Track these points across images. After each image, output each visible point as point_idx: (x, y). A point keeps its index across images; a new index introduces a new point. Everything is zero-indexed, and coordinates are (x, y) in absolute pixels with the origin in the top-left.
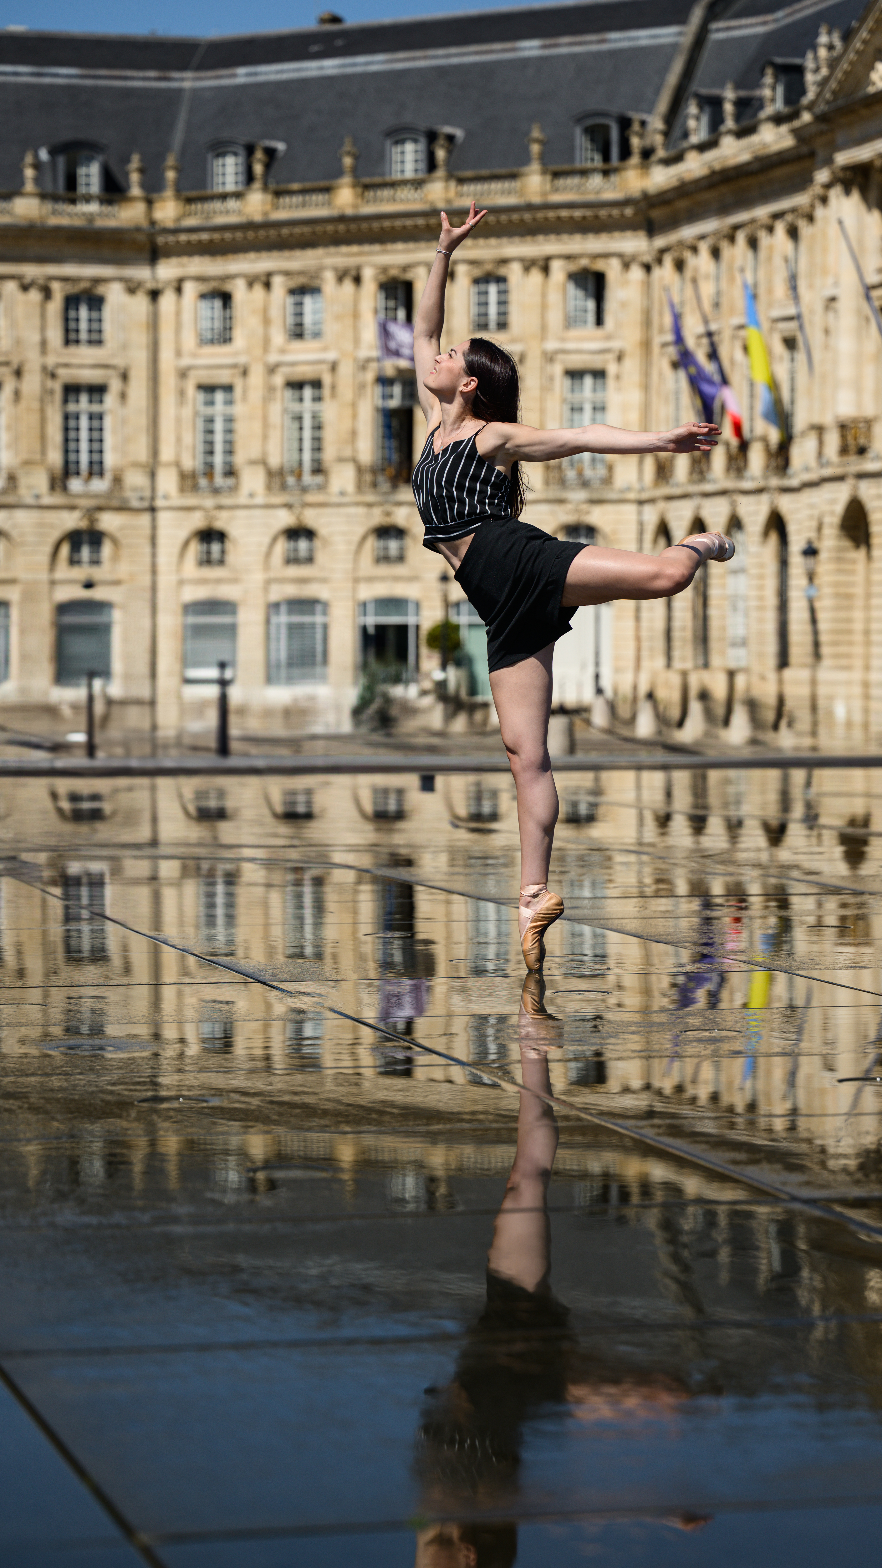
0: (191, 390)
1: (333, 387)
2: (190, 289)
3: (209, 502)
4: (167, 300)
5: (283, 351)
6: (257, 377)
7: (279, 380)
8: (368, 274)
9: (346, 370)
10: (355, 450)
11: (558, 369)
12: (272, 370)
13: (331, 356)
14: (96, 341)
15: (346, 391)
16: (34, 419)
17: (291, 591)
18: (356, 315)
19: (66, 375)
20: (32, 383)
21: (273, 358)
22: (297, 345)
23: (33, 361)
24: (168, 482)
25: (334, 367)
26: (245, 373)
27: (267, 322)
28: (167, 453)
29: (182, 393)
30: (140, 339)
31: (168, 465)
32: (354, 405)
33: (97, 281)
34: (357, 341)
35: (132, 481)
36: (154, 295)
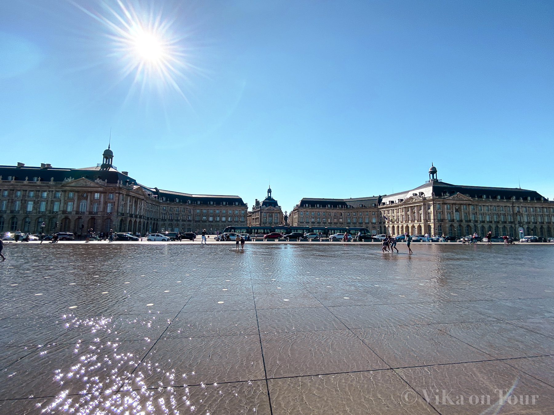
3: (349, 225)
5: (353, 216)
7: (353, 218)
10: (358, 222)
14: (341, 215)
18: (358, 214)
19: (340, 217)
26: (351, 217)
30: (344, 215)
33: (341, 212)
35: (344, 223)
36: (345, 213)
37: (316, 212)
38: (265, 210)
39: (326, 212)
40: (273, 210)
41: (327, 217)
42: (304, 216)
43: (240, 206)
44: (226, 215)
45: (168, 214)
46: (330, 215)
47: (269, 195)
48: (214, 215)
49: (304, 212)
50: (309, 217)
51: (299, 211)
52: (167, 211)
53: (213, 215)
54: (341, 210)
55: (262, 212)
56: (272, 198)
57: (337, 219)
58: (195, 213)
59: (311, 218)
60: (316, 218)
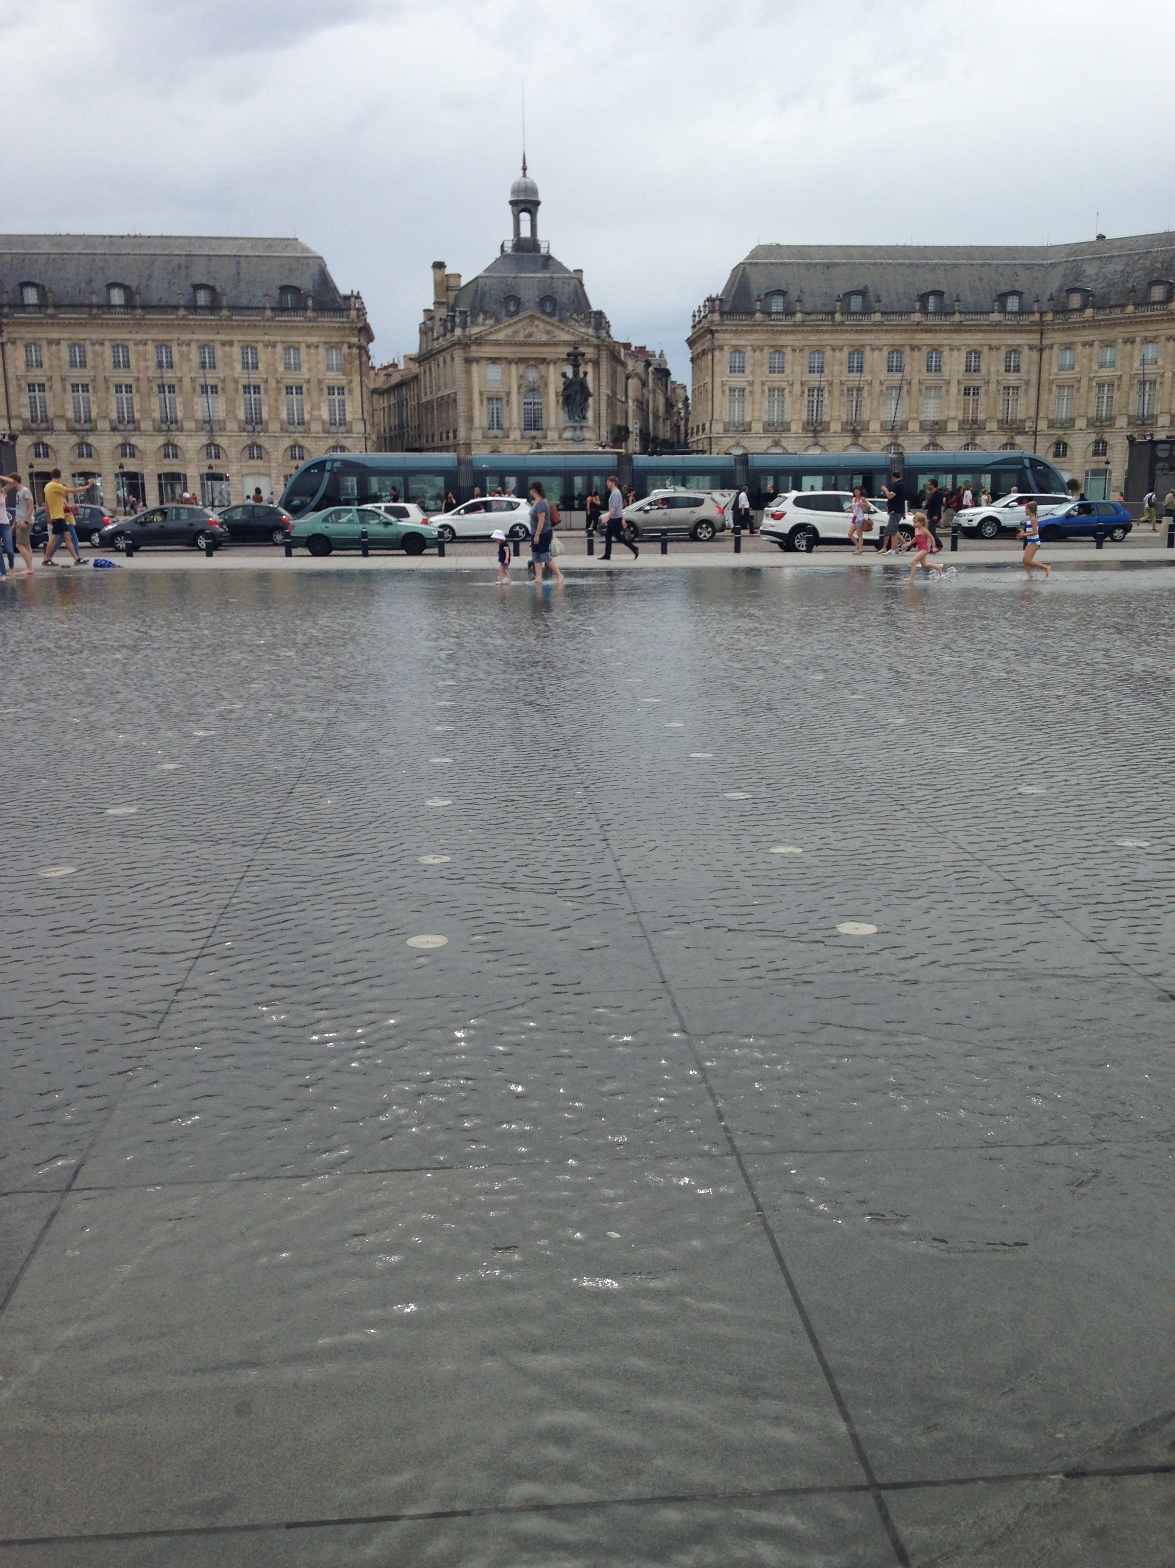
0: (1054, 388)
1: (1119, 386)
2: (1056, 348)
3: (1060, 432)
4: (1046, 354)
5: (1096, 372)
6: (1084, 383)
7: (1094, 383)
8: (1138, 339)
9: (1126, 378)
10: (1128, 411)
12: (1091, 380)
13: (1119, 373)
14: (1017, 369)
15: (1125, 386)
17: (1096, 466)
18: (1131, 356)
19: (1005, 383)
20: (993, 387)
21: (1092, 375)
22: (1103, 369)
24: (1043, 425)
25: (1120, 378)
26: (1079, 381)
27: (1091, 360)
28: (1043, 413)
29: (1051, 390)
30: (1035, 369)
31: (1043, 418)
32: (1128, 393)
33: (1019, 346)
34: (1131, 367)
35: (1028, 424)
36: (1041, 350)
37: (841, 350)
38: (497, 343)
39: (913, 348)
40: (546, 344)
41: (915, 383)
42: (751, 384)
43: (310, 313)
44: (224, 381)
46: (938, 369)
47: (526, 232)
48: (144, 384)
49: (754, 350)
50: (792, 385)
51: (721, 348)
53: (138, 379)
54: (1017, 330)
55: (478, 360)
56: (543, 251)
57: (987, 392)
58: (16, 367)
59: (803, 392)
60: (836, 393)
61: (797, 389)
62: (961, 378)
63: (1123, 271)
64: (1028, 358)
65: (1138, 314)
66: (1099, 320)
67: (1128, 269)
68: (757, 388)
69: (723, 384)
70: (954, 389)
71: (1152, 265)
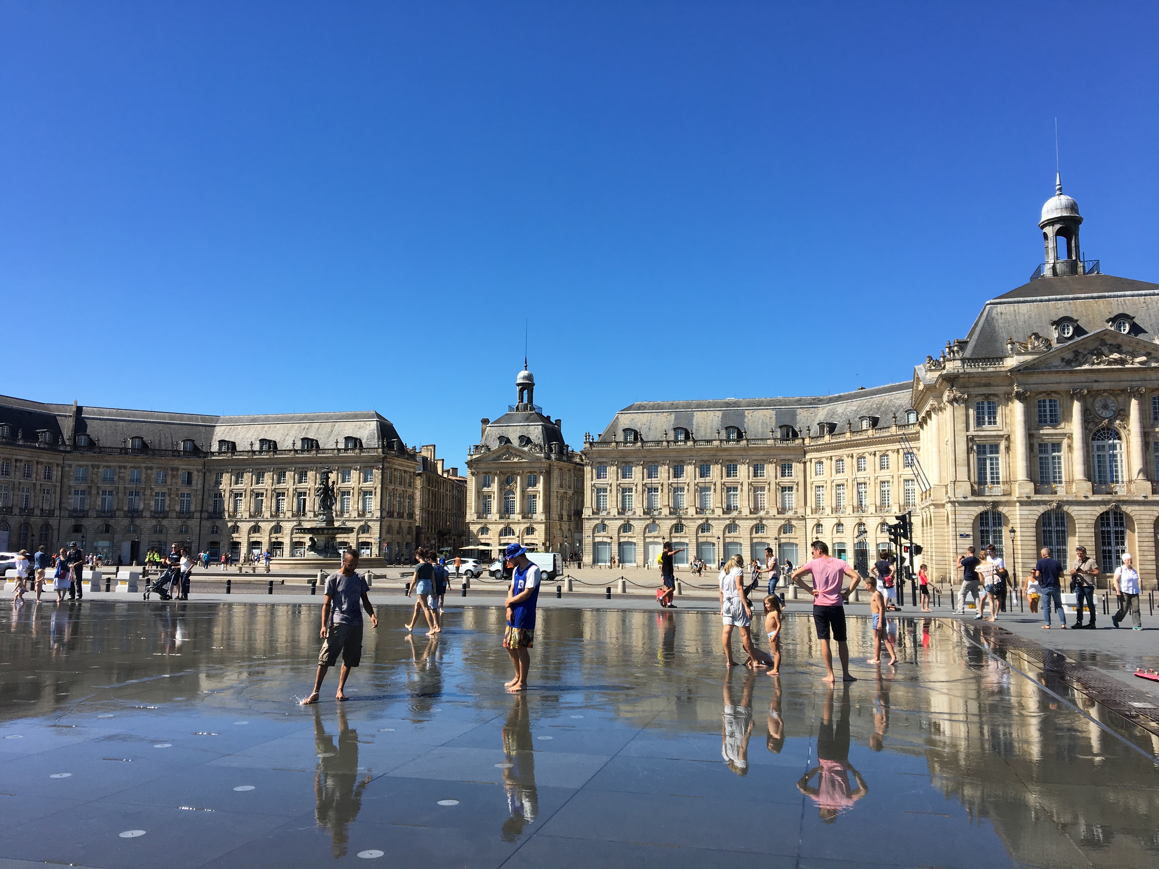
0: (814, 487)
1: (847, 486)
2: (813, 461)
3: (818, 517)
4: (808, 464)
5: (835, 476)
6: (829, 483)
7: (834, 484)
8: (855, 455)
9: (850, 481)
10: (852, 502)
11: (902, 480)
12: (832, 481)
13: (846, 477)
15: (850, 486)
16: (773, 496)
17: (838, 541)
18: (852, 466)
19: (782, 484)
20: (773, 486)
21: (832, 479)
22: (838, 474)
23: (773, 481)
24: (808, 512)
25: (847, 480)
26: (826, 482)
27: (831, 469)
28: (809, 504)
29: (812, 488)
30: (801, 475)
31: (809, 507)
32: (852, 490)
34: (852, 473)
35: (800, 511)
36: (805, 463)
37: (668, 463)
38: (487, 463)
39: (716, 462)
40: (515, 463)
42: (610, 485)
43: (357, 451)
45: (94, 492)
46: (735, 475)
50: (637, 486)
51: (591, 464)
52: (92, 481)
54: (787, 449)
55: (477, 473)
57: (769, 489)
58: (210, 485)
59: (643, 491)
60: (666, 490)
61: (640, 488)
62: (750, 481)
63: (856, 411)
64: (797, 467)
65: (852, 439)
66: (833, 443)
67: (859, 409)
68: (614, 488)
69: (593, 486)
70: (745, 488)
71: (871, 406)
